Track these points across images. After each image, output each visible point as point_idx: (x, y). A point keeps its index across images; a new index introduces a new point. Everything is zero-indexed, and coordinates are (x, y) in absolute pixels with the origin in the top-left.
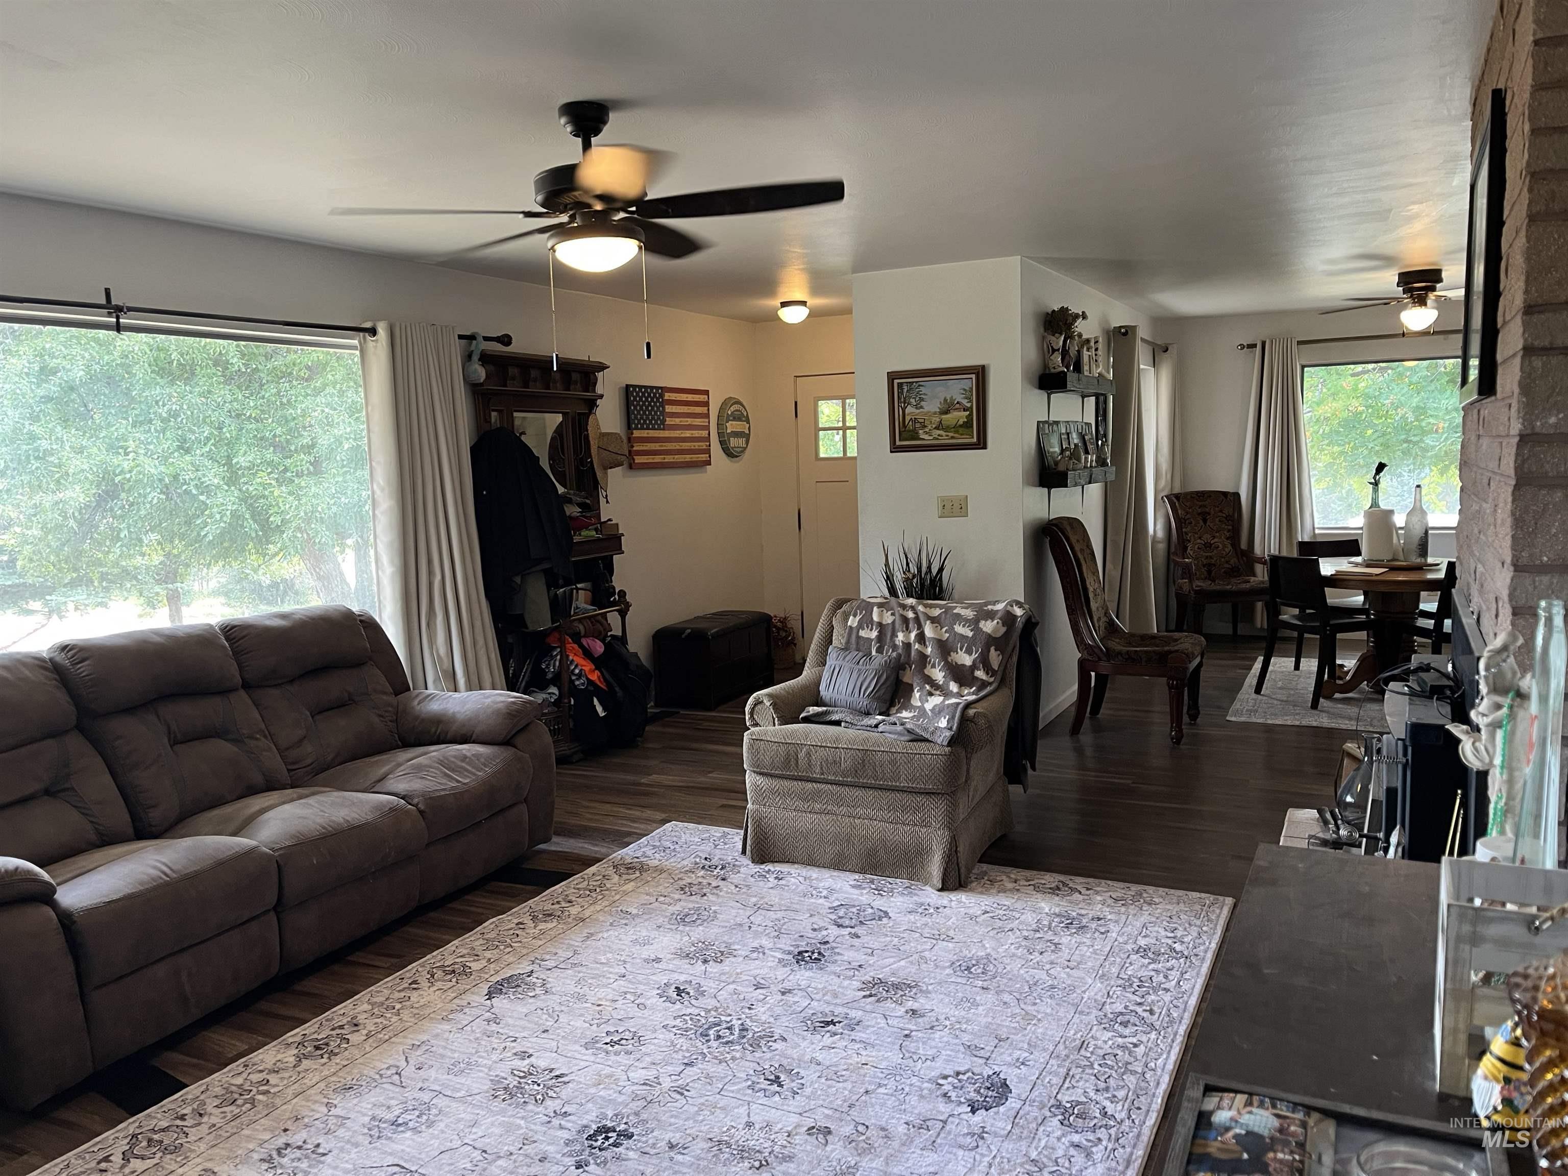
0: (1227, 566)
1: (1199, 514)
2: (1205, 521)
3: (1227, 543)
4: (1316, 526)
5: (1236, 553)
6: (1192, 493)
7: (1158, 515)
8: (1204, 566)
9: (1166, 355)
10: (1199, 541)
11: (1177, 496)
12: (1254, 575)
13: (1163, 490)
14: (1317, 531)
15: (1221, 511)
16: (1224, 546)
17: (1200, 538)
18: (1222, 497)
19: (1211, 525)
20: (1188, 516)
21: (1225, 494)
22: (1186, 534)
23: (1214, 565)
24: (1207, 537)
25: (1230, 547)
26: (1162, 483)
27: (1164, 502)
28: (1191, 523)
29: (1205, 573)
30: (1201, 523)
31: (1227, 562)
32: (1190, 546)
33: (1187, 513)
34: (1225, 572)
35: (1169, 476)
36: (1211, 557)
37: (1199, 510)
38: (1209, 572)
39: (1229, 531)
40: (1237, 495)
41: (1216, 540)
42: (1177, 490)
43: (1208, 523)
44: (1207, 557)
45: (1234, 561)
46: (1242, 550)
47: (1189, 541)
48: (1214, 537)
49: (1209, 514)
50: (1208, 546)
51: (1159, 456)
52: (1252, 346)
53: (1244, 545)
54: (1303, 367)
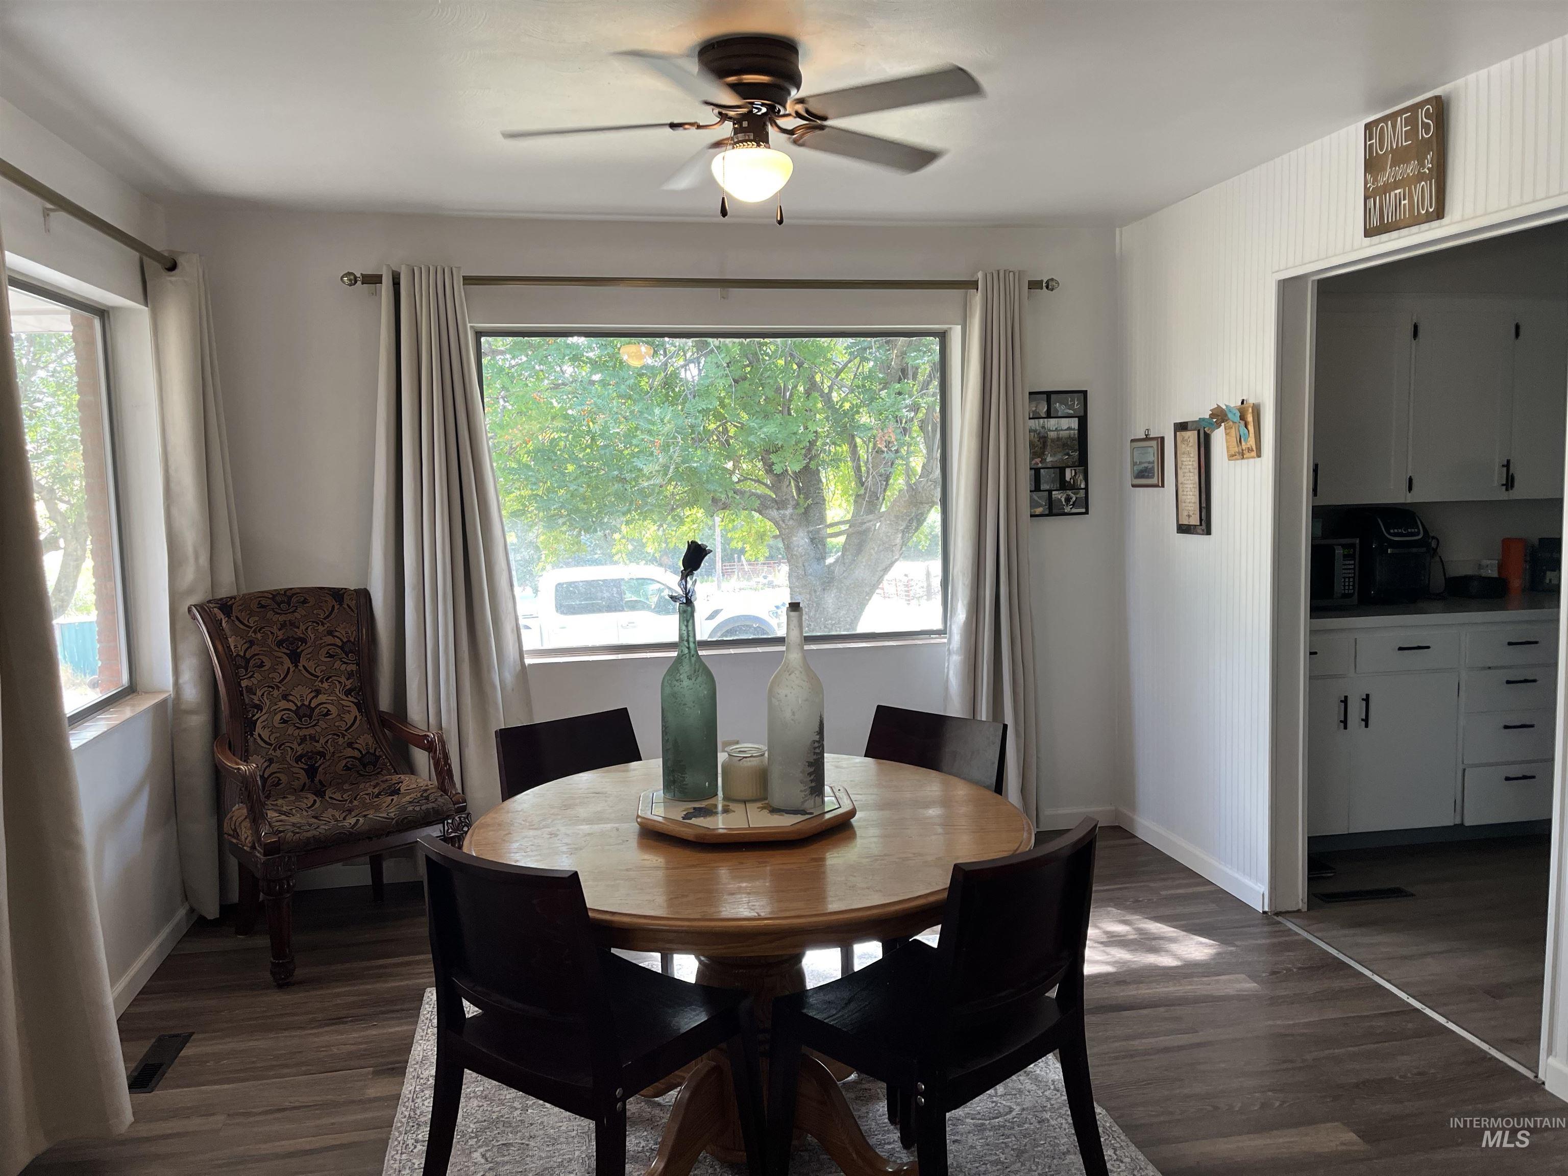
0: (349, 752)
1: (280, 644)
2: (295, 657)
3: (349, 702)
4: (526, 647)
5: (370, 722)
6: (262, 595)
7: (183, 648)
8: (298, 759)
9: (174, 277)
10: (283, 704)
11: (226, 606)
12: (411, 769)
13: (190, 591)
14: (528, 661)
15: (330, 633)
16: (343, 710)
17: (285, 697)
18: (331, 602)
19: (311, 666)
20: (255, 649)
21: (338, 594)
22: (251, 691)
23: (322, 755)
24: (301, 694)
25: (355, 711)
26: (189, 574)
27: (194, 618)
28: (262, 665)
29: (303, 775)
30: (287, 663)
31: (350, 745)
32: (261, 719)
33: (252, 643)
34: (347, 768)
35: (204, 560)
36: (313, 738)
37: (281, 635)
38: (311, 772)
39: (350, 675)
40: (364, 595)
41: (322, 698)
42: (226, 589)
43: (303, 661)
44: (303, 740)
45: (365, 741)
46: (380, 714)
47: (259, 708)
48: (318, 692)
49: (304, 641)
50: (305, 713)
51: (175, 511)
52: (373, 280)
53: (385, 702)
54: (479, 334)
